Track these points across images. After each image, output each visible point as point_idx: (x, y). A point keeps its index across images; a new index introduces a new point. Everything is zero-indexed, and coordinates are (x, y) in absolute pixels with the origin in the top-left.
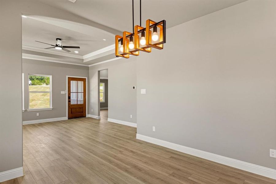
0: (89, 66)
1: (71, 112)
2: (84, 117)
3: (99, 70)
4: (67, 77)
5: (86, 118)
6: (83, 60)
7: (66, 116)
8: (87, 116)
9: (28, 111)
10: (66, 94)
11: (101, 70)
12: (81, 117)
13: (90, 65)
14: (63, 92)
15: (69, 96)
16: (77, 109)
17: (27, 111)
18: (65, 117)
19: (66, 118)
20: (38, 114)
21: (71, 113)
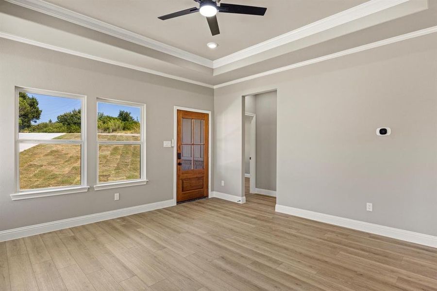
0: (215, 87)
1: (183, 187)
2: (205, 197)
3: (244, 95)
4: (176, 108)
5: (208, 199)
6: (212, 70)
7: (173, 198)
8: (212, 194)
9: (95, 190)
10: (173, 147)
11: (246, 96)
12: (200, 198)
13: (216, 84)
14: (167, 144)
15: (179, 152)
16: (193, 181)
17: (93, 188)
18: (172, 200)
19: (173, 202)
20: (117, 196)
21: (183, 191)
